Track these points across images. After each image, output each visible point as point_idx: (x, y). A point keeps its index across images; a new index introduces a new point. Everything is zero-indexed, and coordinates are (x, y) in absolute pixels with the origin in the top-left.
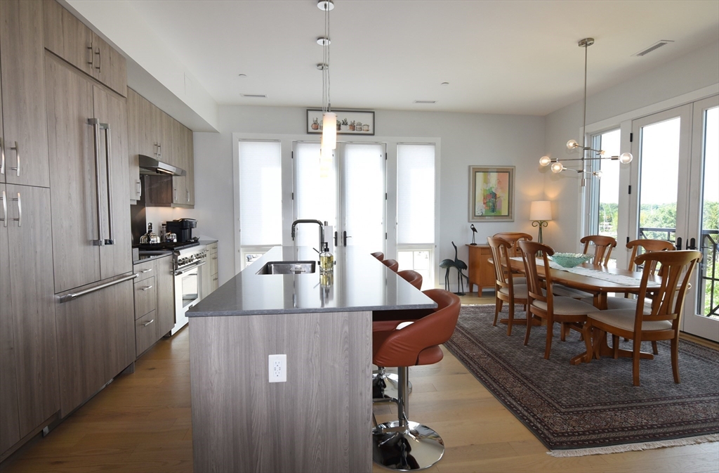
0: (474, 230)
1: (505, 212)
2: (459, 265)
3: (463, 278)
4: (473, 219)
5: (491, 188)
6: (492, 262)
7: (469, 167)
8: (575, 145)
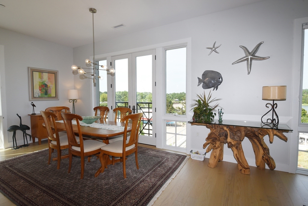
0: (34, 105)
1: (53, 95)
2: (24, 128)
3: (27, 136)
4: (32, 99)
5: (44, 81)
6: (44, 125)
7: (28, 68)
8: (89, 61)
